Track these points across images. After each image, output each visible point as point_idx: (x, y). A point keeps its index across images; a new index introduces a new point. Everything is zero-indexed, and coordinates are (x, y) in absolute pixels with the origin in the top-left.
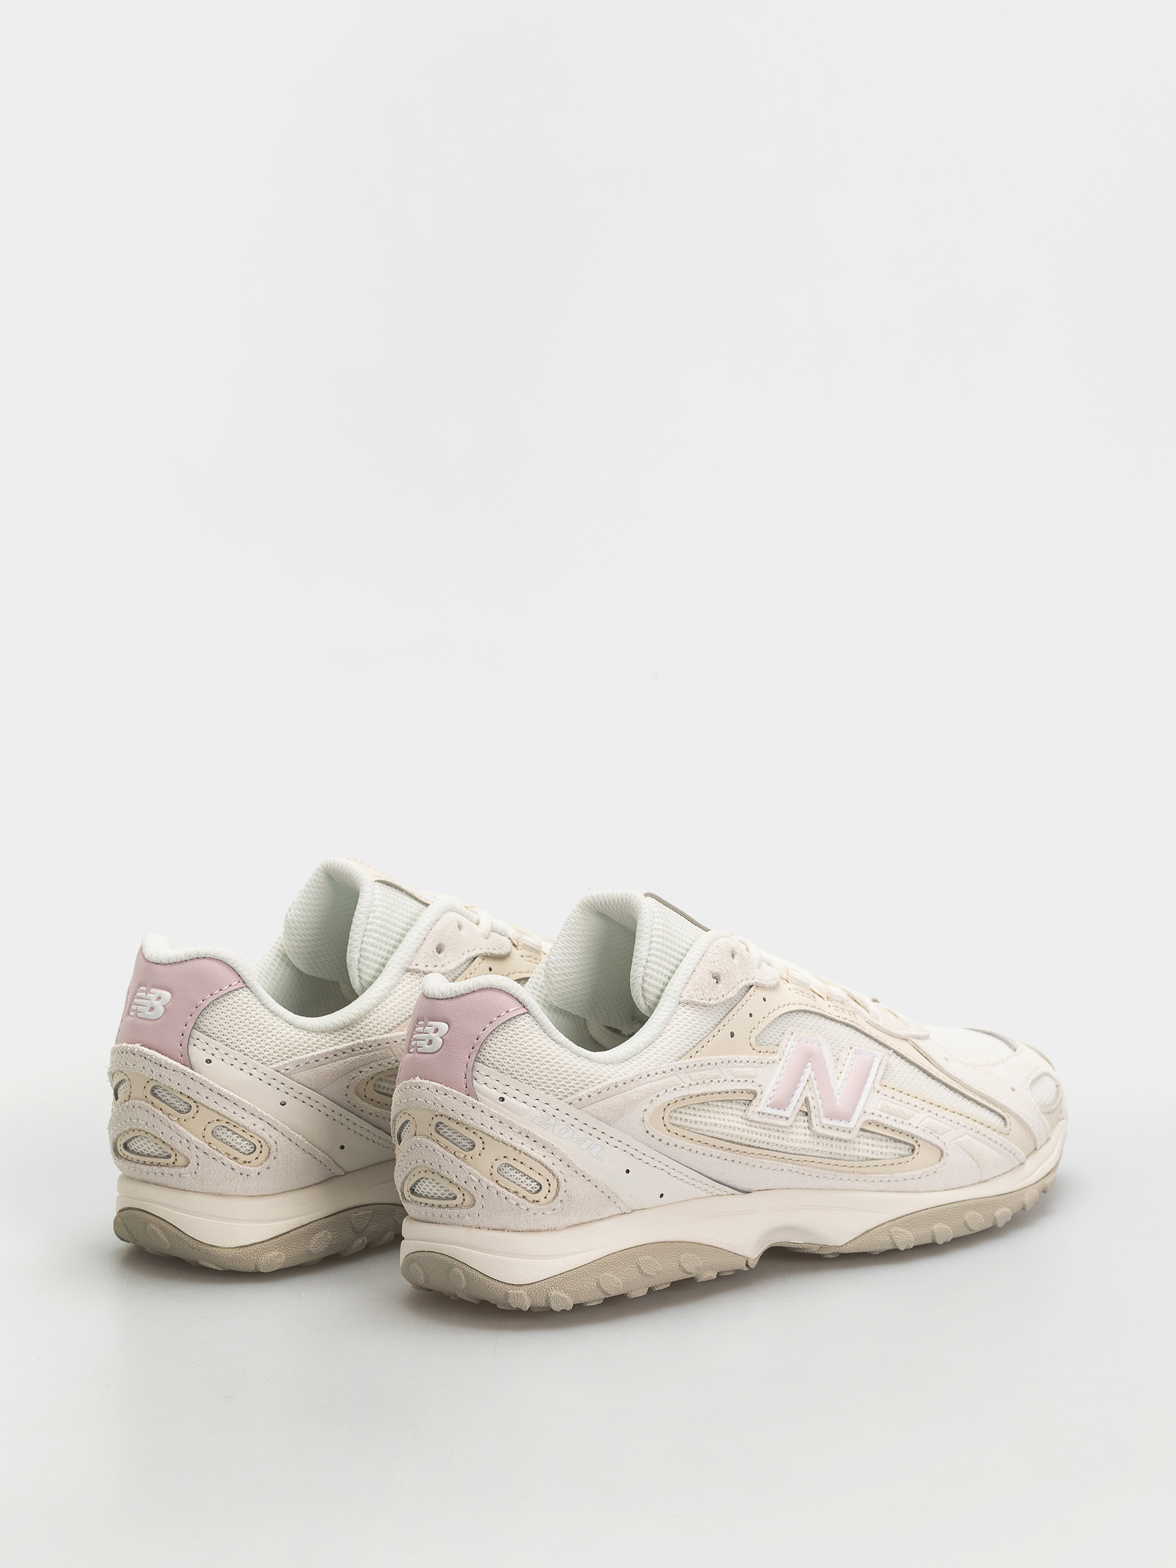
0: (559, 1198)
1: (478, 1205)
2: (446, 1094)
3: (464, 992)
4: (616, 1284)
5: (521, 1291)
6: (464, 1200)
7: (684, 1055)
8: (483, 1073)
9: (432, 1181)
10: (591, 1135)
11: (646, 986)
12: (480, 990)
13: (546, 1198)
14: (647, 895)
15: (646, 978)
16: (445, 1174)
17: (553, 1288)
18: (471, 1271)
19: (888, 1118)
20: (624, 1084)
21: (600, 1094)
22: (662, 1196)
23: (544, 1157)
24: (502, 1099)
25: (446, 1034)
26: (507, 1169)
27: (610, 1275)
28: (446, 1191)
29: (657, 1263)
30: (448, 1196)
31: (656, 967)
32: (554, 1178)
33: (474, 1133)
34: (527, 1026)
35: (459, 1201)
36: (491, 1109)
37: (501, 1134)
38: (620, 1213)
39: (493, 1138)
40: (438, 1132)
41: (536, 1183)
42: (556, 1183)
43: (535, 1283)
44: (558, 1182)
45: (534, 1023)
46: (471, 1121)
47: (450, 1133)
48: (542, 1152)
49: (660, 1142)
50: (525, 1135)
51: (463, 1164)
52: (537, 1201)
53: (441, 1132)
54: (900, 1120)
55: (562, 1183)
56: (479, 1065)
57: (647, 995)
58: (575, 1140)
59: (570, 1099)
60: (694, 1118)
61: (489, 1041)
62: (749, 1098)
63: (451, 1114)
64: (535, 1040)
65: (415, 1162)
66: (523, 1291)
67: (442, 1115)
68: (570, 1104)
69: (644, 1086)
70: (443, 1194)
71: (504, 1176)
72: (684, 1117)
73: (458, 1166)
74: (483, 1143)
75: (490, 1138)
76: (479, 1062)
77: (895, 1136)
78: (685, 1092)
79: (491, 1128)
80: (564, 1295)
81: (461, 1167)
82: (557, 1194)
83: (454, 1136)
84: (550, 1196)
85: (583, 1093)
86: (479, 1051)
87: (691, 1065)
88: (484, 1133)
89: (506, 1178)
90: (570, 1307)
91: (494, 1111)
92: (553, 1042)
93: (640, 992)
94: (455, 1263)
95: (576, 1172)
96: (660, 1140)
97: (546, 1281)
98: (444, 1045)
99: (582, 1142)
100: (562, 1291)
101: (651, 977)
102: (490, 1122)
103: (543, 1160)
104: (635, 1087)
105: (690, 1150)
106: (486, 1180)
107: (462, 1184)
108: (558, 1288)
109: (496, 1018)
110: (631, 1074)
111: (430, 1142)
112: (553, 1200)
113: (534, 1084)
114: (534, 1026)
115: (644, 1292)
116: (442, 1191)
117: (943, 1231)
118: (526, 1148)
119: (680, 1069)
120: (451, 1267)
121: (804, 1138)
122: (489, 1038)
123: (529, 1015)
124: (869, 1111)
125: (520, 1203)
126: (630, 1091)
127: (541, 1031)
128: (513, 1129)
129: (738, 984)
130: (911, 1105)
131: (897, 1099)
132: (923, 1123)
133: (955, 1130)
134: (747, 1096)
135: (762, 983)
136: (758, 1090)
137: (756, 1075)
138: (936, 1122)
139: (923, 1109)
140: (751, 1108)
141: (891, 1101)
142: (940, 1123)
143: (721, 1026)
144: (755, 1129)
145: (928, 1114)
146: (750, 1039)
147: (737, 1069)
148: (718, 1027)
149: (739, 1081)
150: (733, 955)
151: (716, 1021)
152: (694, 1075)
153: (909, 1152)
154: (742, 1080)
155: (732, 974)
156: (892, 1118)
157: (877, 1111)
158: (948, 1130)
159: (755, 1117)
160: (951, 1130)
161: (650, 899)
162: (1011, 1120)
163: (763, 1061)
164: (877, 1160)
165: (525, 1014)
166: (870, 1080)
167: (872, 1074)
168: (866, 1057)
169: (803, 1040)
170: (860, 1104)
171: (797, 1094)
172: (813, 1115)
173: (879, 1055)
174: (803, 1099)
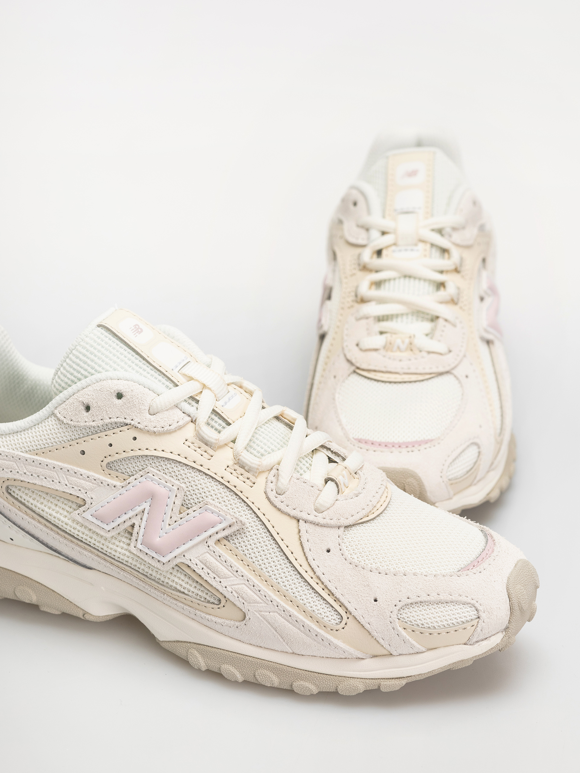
19: (203, 569)
22: (12, 539)
77: (204, 585)
121: (124, 551)
124: (188, 556)
129: (108, 419)
130: (233, 569)
131: (222, 559)
132: (235, 586)
133: (266, 605)
134: (80, 502)
135: (139, 426)
136: (88, 501)
137: (92, 490)
138: (249, 591)
139: (242, 576)
140: (78, 511)
141: (216, 558)
142: (253, 594)
143: (74, 443)
144: (78, 528)
145: (244, 582)
146: (102, 461)
147: (74, 479)
148: (71, 443)
149: (73, 488)
150: (120, 396)
151: (73, 437)
152: (30, 468)
153: (216, 602)
154: (76, 488)
155: (104, 409)
156: (206, 570)
157: (195, 559)
158: (258, 603)
159: (79, 519)
160: (261, 603)
161: (99, 329)
162: (351, 622)
163: (103, 482)
164: (186, 594)
166: (205, 535)
167: (211, 531)
168: (214, 518)
169: (154, 482)
170: (183, 548)
171: (124, 517)
172: (134, 538)
173: (230, 520)
174: (129, 523)
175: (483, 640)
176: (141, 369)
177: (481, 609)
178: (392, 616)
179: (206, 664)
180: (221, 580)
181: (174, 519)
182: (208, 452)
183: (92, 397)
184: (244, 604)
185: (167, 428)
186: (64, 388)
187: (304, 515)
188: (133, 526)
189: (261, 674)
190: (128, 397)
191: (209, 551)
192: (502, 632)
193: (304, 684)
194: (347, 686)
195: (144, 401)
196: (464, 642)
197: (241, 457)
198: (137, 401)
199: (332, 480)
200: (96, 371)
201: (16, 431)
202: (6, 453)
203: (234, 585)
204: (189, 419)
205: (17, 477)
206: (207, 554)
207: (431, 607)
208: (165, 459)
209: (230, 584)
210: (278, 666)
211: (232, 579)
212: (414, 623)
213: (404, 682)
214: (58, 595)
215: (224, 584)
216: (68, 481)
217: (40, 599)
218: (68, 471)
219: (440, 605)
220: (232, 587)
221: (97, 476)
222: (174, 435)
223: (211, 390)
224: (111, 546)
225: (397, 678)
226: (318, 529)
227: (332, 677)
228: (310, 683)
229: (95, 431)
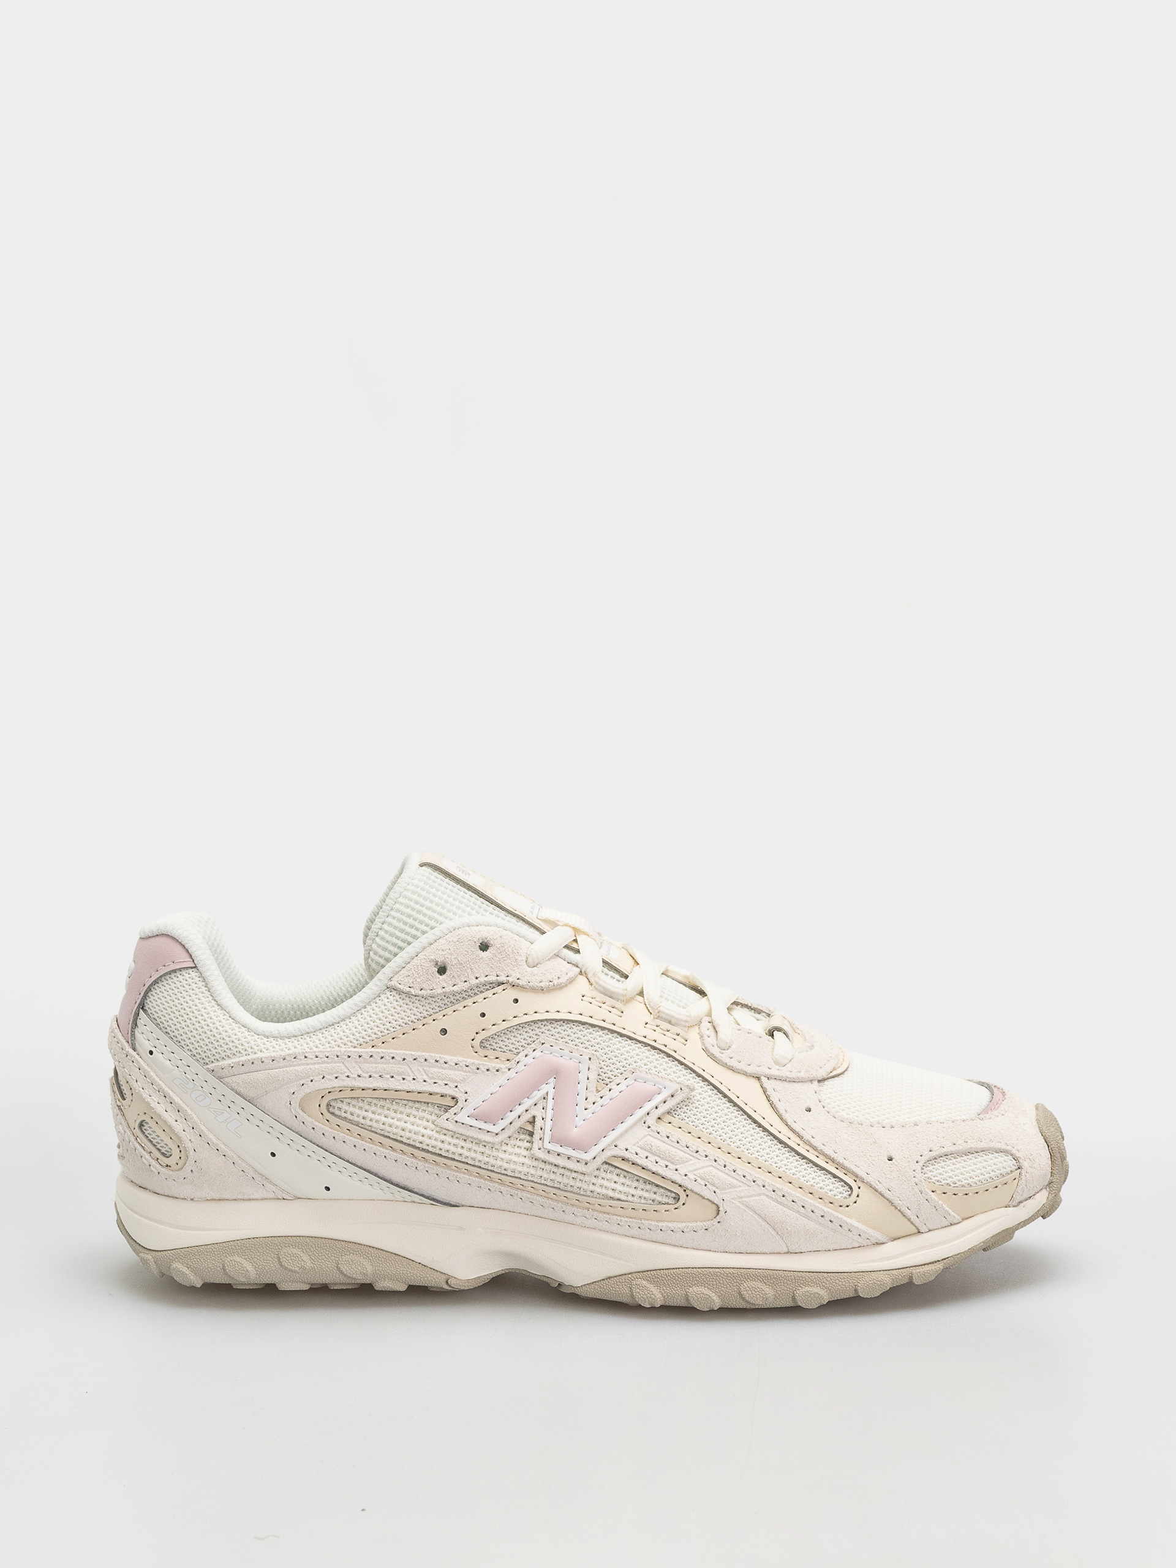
0: (188, 1168)
4: (243, 1270)
5: (149, 1256)
7: (364, 1043)
8: (143, 1022)
10: (229, 1108)
13: (177, 1164)
19: (647, 1158)
21: (244, 1067)
22: (327, 1189)
23: (177, 1121)
24: (151, 1053)
25: (131, 976)
26: (147, 1126)
27: (238, 1259)
36: (140, 1061)
37: (143, 1089)
39: (137, 1091)
41: (168, 1147)
44: (186, 1151)
45: (198, 979)
48: (175, 1116)
50: (162, 1094)
52: (169, 1166)
54: (662, 1163)
56: (142, 1013)
58: (212, 1110)
59: (215, 1065)
60: (366, 1114)
61: (153, 990)
62: (448, 1103)
68: (213, 1071)
69: (296, 1068)
71: (144, 1133)
72: (351, 1109)
74: (132, 1094)
76: (143, 1010)
77: (651, 1180)
78: (353, 1083)
79: (136, 1081)
82: (186, 1163)
84: (182, 1163)
85: (227, 1062)
86: (143, 998)
88: (132, 1085)
89: (146, 1136)
90: (199, 1285)
91: (142, 1063)
92: (213, 1003)
95: (209, 1144)
96: (314, 1128)
99: (219, 1113)
103: (173, 1124)
104: (287, 1067)
105: (356, 1146)
106: (129, 1134)
109: (162, 967)
110: (288, 1052)
112: (182, 1168)
114: (198, 982)
117: (706, 1296)
118: (160, 1109)
121: (523, 1160)
122: (153, 987)
123: (196, 971)
124: (622, 1145)
126: (279, 1070)
127: (204, 989)
128: (154, 1086)
129: (475, 979)
130: (691, 1149)
131: (673, 1140)
132: (698, 1171)
133: (747, 1188)
134: (448, 1102)
135: (520, 982)
136: (461, 1097)
137: (464, 1080)
138: (720, 1174)
139: (706, 1156)
140: (447, 1115)
141: (663, 1140)
142: (726, 1176)
143: (429, 1020)
144: (448, 1139)
145: (711, 1164)
146: (473, 1040)
147: (436, 1070)
148: (424, 1021)
149: (435, 1083)
150: (484, 947)
151: (425, 1013)
152: (366, 1066)
153: (671, 1201)
154: (440, 1082)
155: (468, 966)
156: (652, 1158)
157: (634, 1147)
158: (734, 1187)
159: (450, 1126)
160: (740, 1186)
161: (424, 868)
162: (864, 1192)
163: (481, 1067)
164: (623, 1201)
165: (192, 968)
166: (640, 1113)
167: (648, 1106)
168: (649, 1087)
169: (555, 1054)
170: (612, 1135)
171: (519, 1110)
172: (536, 1137)
173: (673, 1087)
174: (527, 1117)
175: (1027, 1200)
176: (493, 915)
177: (1020, 1156)
178: (916, 1175)
179: (662, 1294)
180: (677, 1167)
181: (591, 1100)
182: (616, 1006)
183: (449, 952)
184: (715, 1192)
185: (556, 982)
186: (388, 960)
187: (763, 1070)
188: (533, 1122)
189: (748, 1287)
190: (498, 946)
191: (652, 1133)
192: (1046, 1188)
193: (811, 1289)
194: (870, 1282)
195: (519, 949)
196: (1005, 1205)
197: (661, 1009)
198: (510, 950)
199: (779, 1029)
200: (437, 921)
201: (331, 1024)
202: (326, 1053)
203: (696, 1170)
204: (578, 970)
205: (349, 1083)
206: (649, 1137)
207: (959, 1159)
208: (562, 1022)
209: (691, 1169)
210: (771, 1273)
211: (691, 1162)
212: (944, 1182)
213: (940, 1266)
214: (404, 1259)
215: (682, 1171)
216: (427, 1075)
217: (378, 1270)
218: (426, 1060)
219: (970, 1156)
220: (695, 1173)
221: (469, 1061)
222: (565, 989)
223: (588, 935)
224: (501, 1155)
225: (930, 1263)
226: (786, 1085)
227: (846, 1274)
228: (819, 1288)
229: (455, 999)
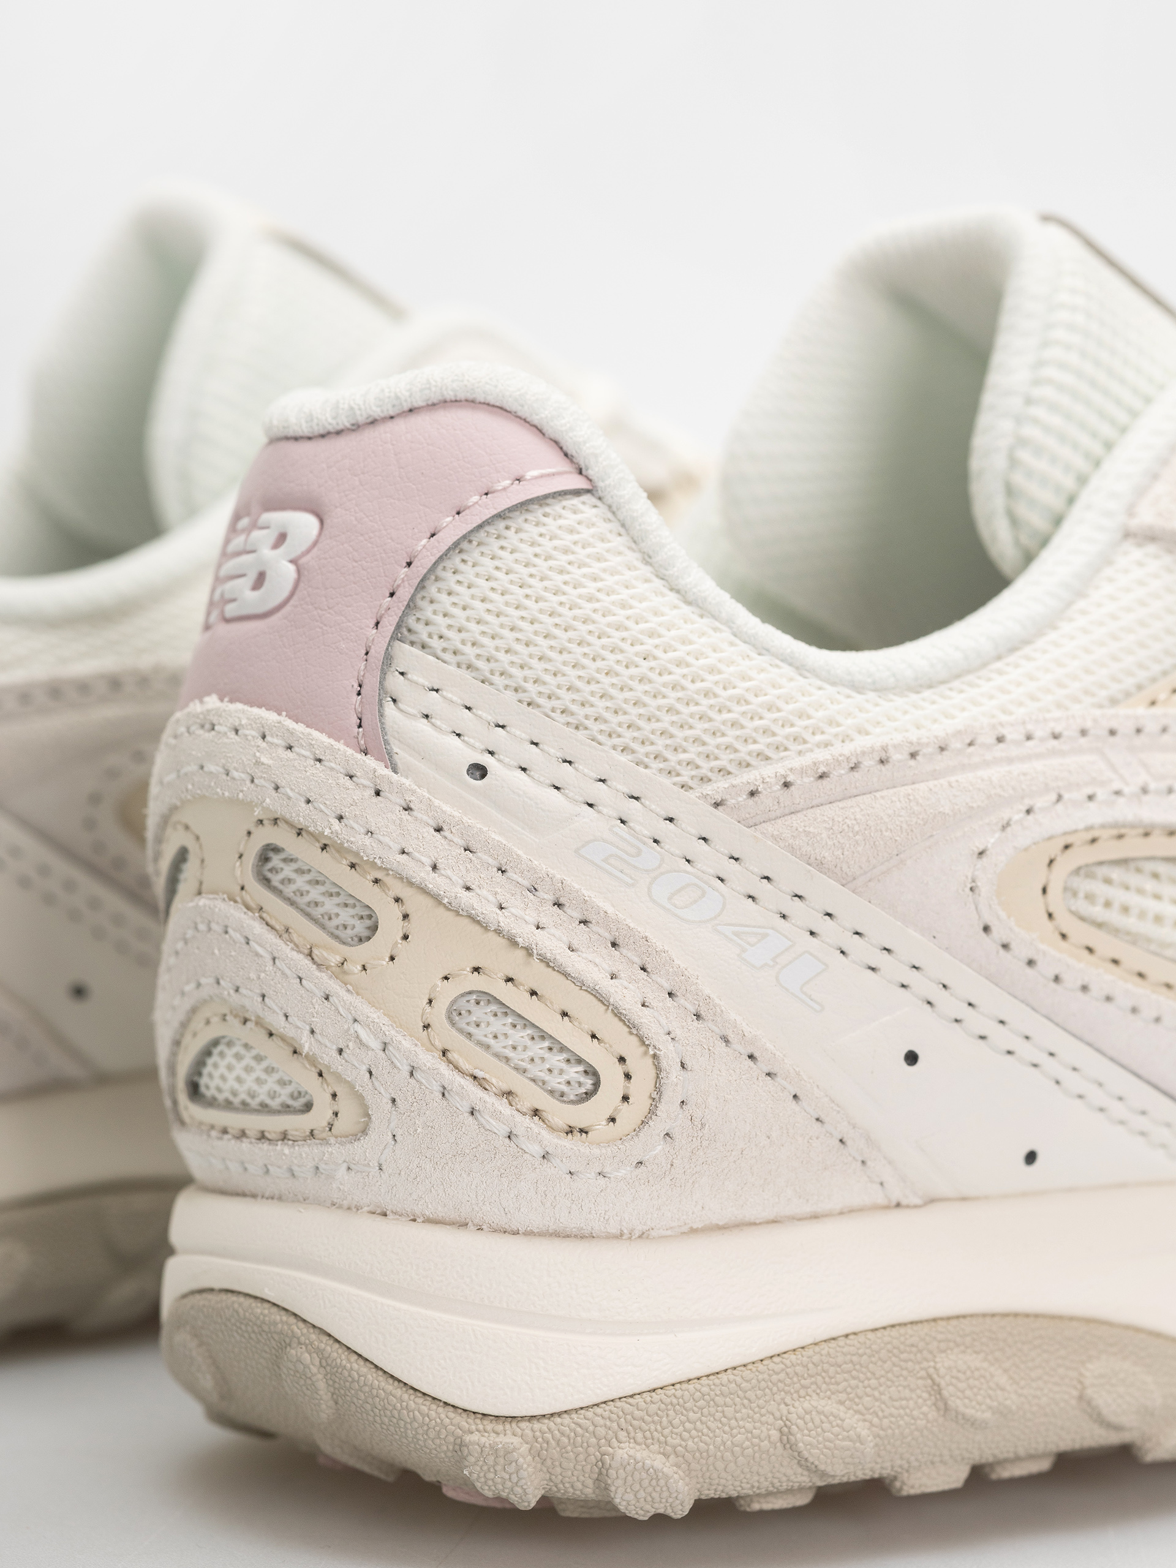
0: (658, 1126)
1: (379, 1132)
2: (290, 748)
3: (377, 412)
5: (508, 1438)
6: (336, 1114)
7: (1128, 695)
8: (421, 680)
9: (243, 1051)
10: (784, 917)
11: (1018, 479)
12: (432, 406)
13: (613, 1120)
14: (1047, 218)
15: (1024, 455)
16: (277, 1022)
17: (622, 1435)
18: (343, 1358)
20: (913, 755)
21: (825, 781)
22: (1031, 1157)
23: (613, 977)
24: (479, 771)
25: (308, 551)
26: (482, 1013)
27: (830, 1406)
28: (282, 1083)
29: (1003, 1380)
30: (290, 1102)
31: (1056, 421)
32: (646, 1053)
33: (376, 881)
34: (586, 533)
35: (318, 1118)
36: (437, 802)
37: (468, 889)
38: (881, 1200)
39: (437, 899)
40: (266, 882)
41: (581, 1068)
42: (652, 1073)
43: (559, 1414)
44: (658, 1069)
45: (609, 526)
46: (367, 840)
47: (300, 882)
48: (609, 960)
49: (1029, 971)
50: (550, 897)
51: (334, 986)
52: (582, 1131)
53: (276, 879)
55: (673, 1074)
56: (406, 654)
57: (1022, 510)
59: (718, 787)
60: (1153, 906)
61: (448, 575)
63: (301, 814)
64: (610, 581)
65: (192, 985)
66: (516, 1441)
67: (275, 821)
68: (717, 805)
69: (983, 773)
70: (273, 1095)
71: (469, 1035)
72: (1119, 896)
73: (320, 994)
74: (406, 916)
75: (429, 902)
76: (412, 643)
78: (1126, 811)
79: (435, 867)
80: (658, 1462)
81: (327, 998)
82: (652, 1112)
83: (315, 893)
84: (629, 1116)
85: (765, 774)
86: (411, 606)
87: (1151, 727)
88: (411, 884)
89: (480, 1044)
90: (680, 1509)
91: (447, 808)
92: (672, 597)
93: (999, 502)
94: (298, 1329)
95: (727, 1041)
96: (1031, 963)
97: (598, 1410)
98: (302, 585)
100: (655, 1447)
101: (1038, 451)
102: (430, 846)
103: (606, 985)
104: (951, 771)
105: (1134, 1010)
106: (406, 1044)
107: (328, 1058)
108: (639, 1436)
109: (475, 498)
110: (940, 729)
111: (236, 914)
112: (637, 1131)
113: (595, 727)
114: (609, 536)
115: (954, 1477)
116: (271, 1084)
118: (551, 943)
119: (1112, 733)
120: (284, 1343)
122: (448, 563)
123: (594, 501)
125: (519, 1131)
126: (931, 784)
127: (633, 557)
128: (510, 874)
165: (577, 493)
